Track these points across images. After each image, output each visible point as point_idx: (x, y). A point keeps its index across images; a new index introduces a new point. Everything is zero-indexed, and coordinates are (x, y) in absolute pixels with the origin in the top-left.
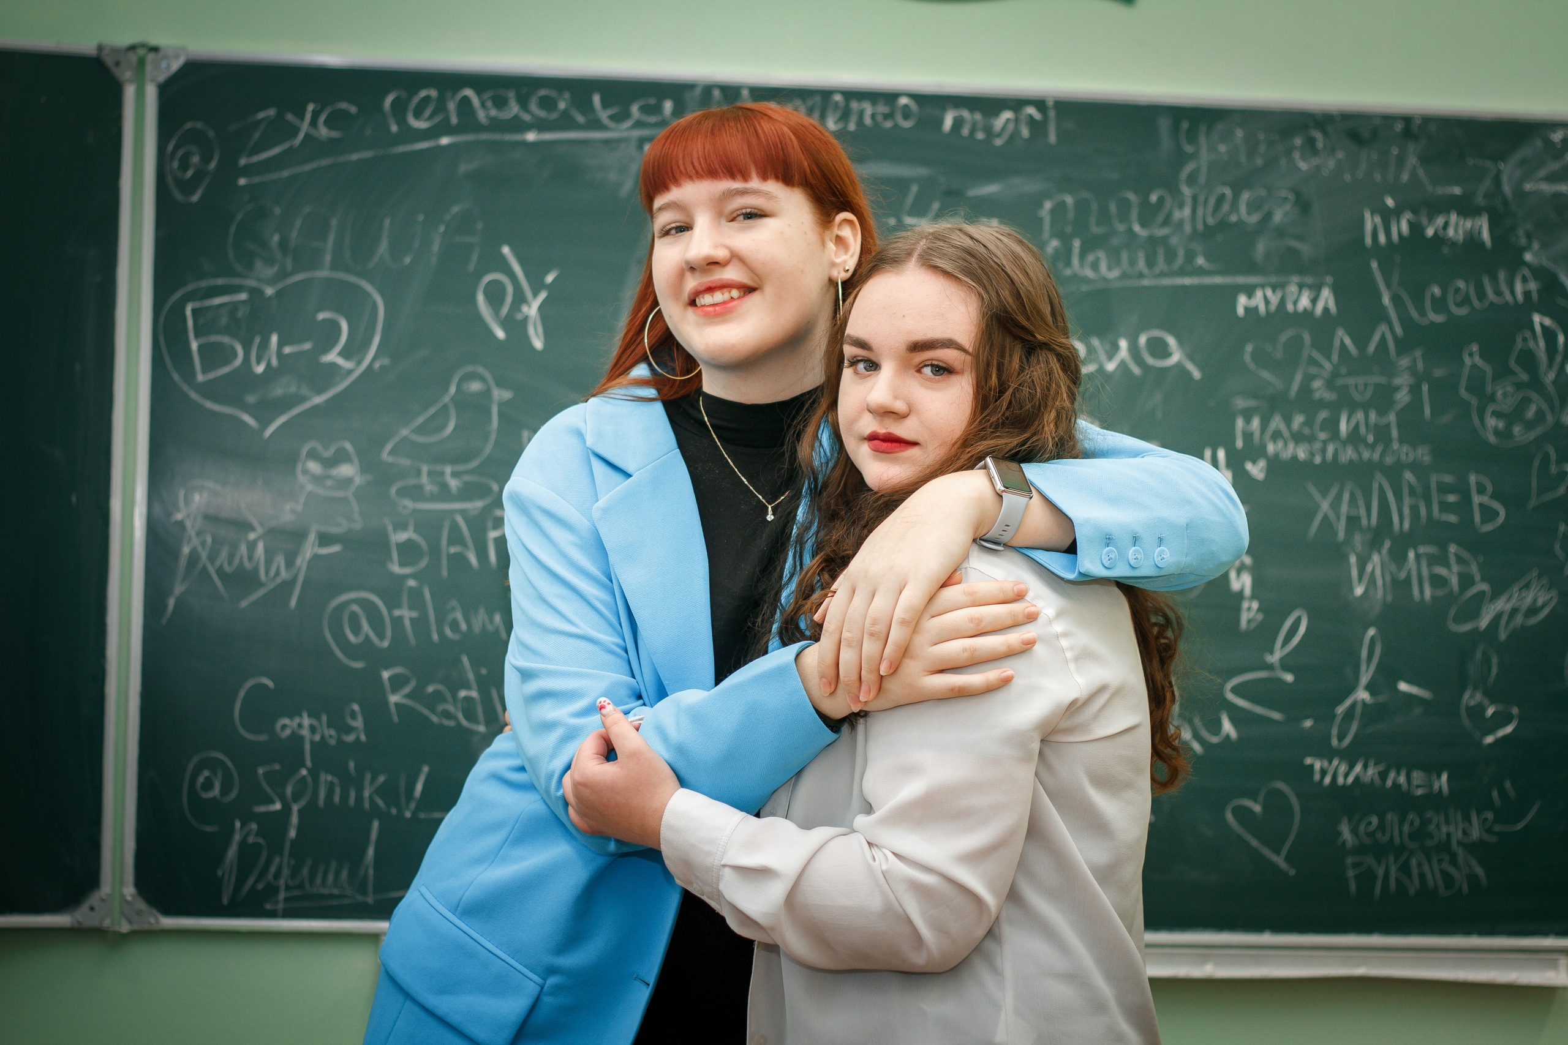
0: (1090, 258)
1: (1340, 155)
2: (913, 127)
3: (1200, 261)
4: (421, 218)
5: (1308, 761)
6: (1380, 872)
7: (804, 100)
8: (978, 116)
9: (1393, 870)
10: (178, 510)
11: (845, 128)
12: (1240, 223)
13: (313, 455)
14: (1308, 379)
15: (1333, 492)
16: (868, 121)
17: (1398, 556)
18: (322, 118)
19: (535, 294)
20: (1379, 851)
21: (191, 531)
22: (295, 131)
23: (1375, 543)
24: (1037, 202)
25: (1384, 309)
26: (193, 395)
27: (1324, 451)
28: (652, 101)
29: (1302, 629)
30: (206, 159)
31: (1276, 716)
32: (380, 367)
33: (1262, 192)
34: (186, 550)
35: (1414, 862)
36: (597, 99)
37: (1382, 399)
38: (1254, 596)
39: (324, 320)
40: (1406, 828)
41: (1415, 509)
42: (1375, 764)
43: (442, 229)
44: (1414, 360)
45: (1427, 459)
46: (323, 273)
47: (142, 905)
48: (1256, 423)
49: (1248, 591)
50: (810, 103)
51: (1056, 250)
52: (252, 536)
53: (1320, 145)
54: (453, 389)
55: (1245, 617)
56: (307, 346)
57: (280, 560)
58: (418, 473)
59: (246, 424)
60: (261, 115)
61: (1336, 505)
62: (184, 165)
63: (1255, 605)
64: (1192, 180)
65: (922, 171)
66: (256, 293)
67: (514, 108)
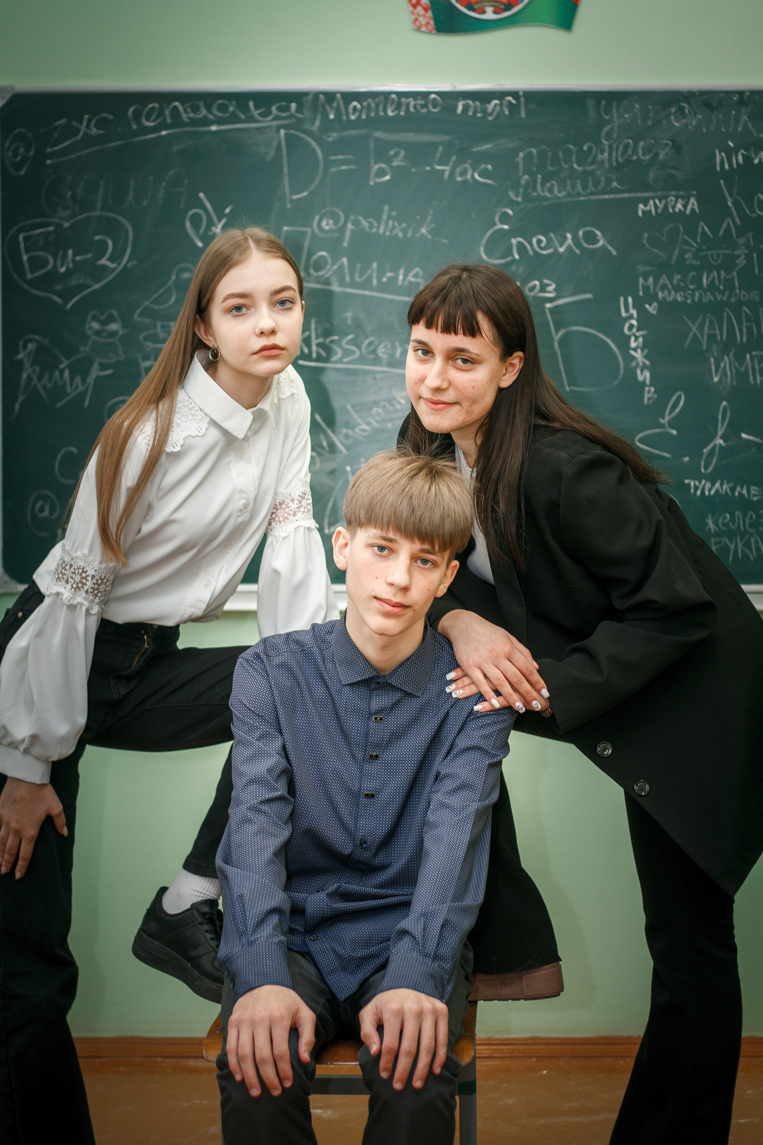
0: (548, 185)
1: (699, 116)
2: (439, 112)
3: (615, 184)
4: (152, 178)
5: (687, 481)
6: (732, 548)
7: (373, 100)
8: (478, 103)
9: (740, 545)
10: (18, 353)
11: (398, 115)
12: (639, 160)
13: (95, 318)
14: (683, 252)
15: (699, 320)
16: (412, 109)
17: (740, 358)
18: (93, 123)
19: (220, 220)
20: (731, 534)
21: (27, 365)
22: (78, 131)
23: (725, 351)
24: (515, 153)
25: (728, 208)
26: (26, 286)
27: (693, 296)
28: (284, 104)
29: (682, 403)
30: (28, 150)
31: (666, 455)
32: (132, 266)
33: (652, 141)
34: (25, 375)
35: (752, 541)
36: (251, 104)
37: (729, 263)
38: (651, 384)
39: (99, 240)
40: (747, 520)
41: (749, 329)
42: (727, 483)
43: (164, 184)
44: (748, 239)
45: (757, 298)
46: (97, 213)
47: (7, 578)
48: (651, 280)
49: (648, 382)
50: (377, 100)
51: (527, 181)
52: (62, 366)
53: (687, 111)
54: (173, 278)
55: (646, 396)
56: (89, 256)
57: (78, 380)
58: (155, 327)
59: (55, 303)
60: (58, 123)
61: (701, 329)
62: (16, 154)
63: (653, 389)
64: (608, 136)
65: (446, 138)
66: (59, 226)
67: (204, 112)
